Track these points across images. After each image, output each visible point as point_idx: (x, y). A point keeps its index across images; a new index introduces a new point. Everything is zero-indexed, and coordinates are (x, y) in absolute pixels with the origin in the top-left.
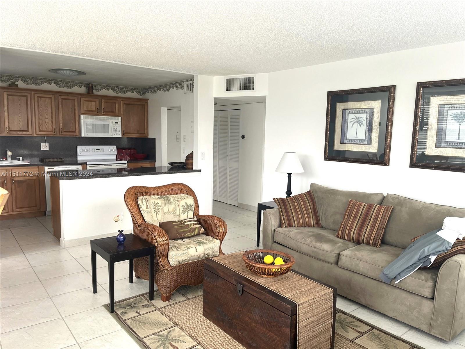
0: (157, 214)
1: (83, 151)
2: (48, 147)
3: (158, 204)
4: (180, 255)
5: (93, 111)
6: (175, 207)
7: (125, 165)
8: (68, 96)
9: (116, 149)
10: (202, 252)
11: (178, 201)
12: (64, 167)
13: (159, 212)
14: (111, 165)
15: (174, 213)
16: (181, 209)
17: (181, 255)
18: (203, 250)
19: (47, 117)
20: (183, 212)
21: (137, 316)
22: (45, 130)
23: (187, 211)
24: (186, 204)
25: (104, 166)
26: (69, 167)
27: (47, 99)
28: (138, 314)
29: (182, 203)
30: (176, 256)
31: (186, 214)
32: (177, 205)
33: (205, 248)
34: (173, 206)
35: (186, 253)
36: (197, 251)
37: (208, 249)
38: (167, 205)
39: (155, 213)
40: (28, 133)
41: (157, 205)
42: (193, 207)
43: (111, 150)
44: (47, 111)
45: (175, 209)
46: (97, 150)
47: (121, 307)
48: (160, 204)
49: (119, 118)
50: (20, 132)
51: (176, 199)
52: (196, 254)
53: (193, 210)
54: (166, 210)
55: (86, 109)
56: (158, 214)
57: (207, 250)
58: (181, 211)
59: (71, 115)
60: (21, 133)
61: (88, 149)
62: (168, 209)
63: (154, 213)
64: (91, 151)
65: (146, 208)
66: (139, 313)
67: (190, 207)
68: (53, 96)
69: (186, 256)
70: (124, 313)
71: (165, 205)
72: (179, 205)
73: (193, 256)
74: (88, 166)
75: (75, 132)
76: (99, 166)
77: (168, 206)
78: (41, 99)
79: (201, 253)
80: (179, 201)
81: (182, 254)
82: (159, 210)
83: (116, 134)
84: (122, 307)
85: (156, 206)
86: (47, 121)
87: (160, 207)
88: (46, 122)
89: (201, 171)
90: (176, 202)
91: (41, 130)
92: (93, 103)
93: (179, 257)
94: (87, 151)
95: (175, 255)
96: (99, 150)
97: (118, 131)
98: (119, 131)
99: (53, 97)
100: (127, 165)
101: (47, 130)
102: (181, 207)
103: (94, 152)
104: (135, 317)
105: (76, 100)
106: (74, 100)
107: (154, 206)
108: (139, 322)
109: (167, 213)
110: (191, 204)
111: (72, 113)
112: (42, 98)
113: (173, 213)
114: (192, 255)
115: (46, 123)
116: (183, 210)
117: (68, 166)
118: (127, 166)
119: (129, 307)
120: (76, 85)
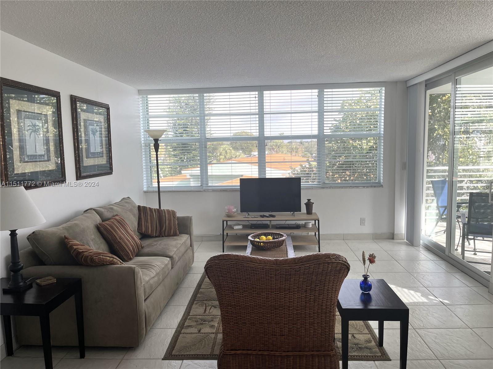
21: (356, 334)
28: (355, 335)
47: (370, 349)
66: (353, 336)
70: (369, 341)
84: (368, 349)
104: (358, 334)
108: (356, 328)
119: (361, 346)
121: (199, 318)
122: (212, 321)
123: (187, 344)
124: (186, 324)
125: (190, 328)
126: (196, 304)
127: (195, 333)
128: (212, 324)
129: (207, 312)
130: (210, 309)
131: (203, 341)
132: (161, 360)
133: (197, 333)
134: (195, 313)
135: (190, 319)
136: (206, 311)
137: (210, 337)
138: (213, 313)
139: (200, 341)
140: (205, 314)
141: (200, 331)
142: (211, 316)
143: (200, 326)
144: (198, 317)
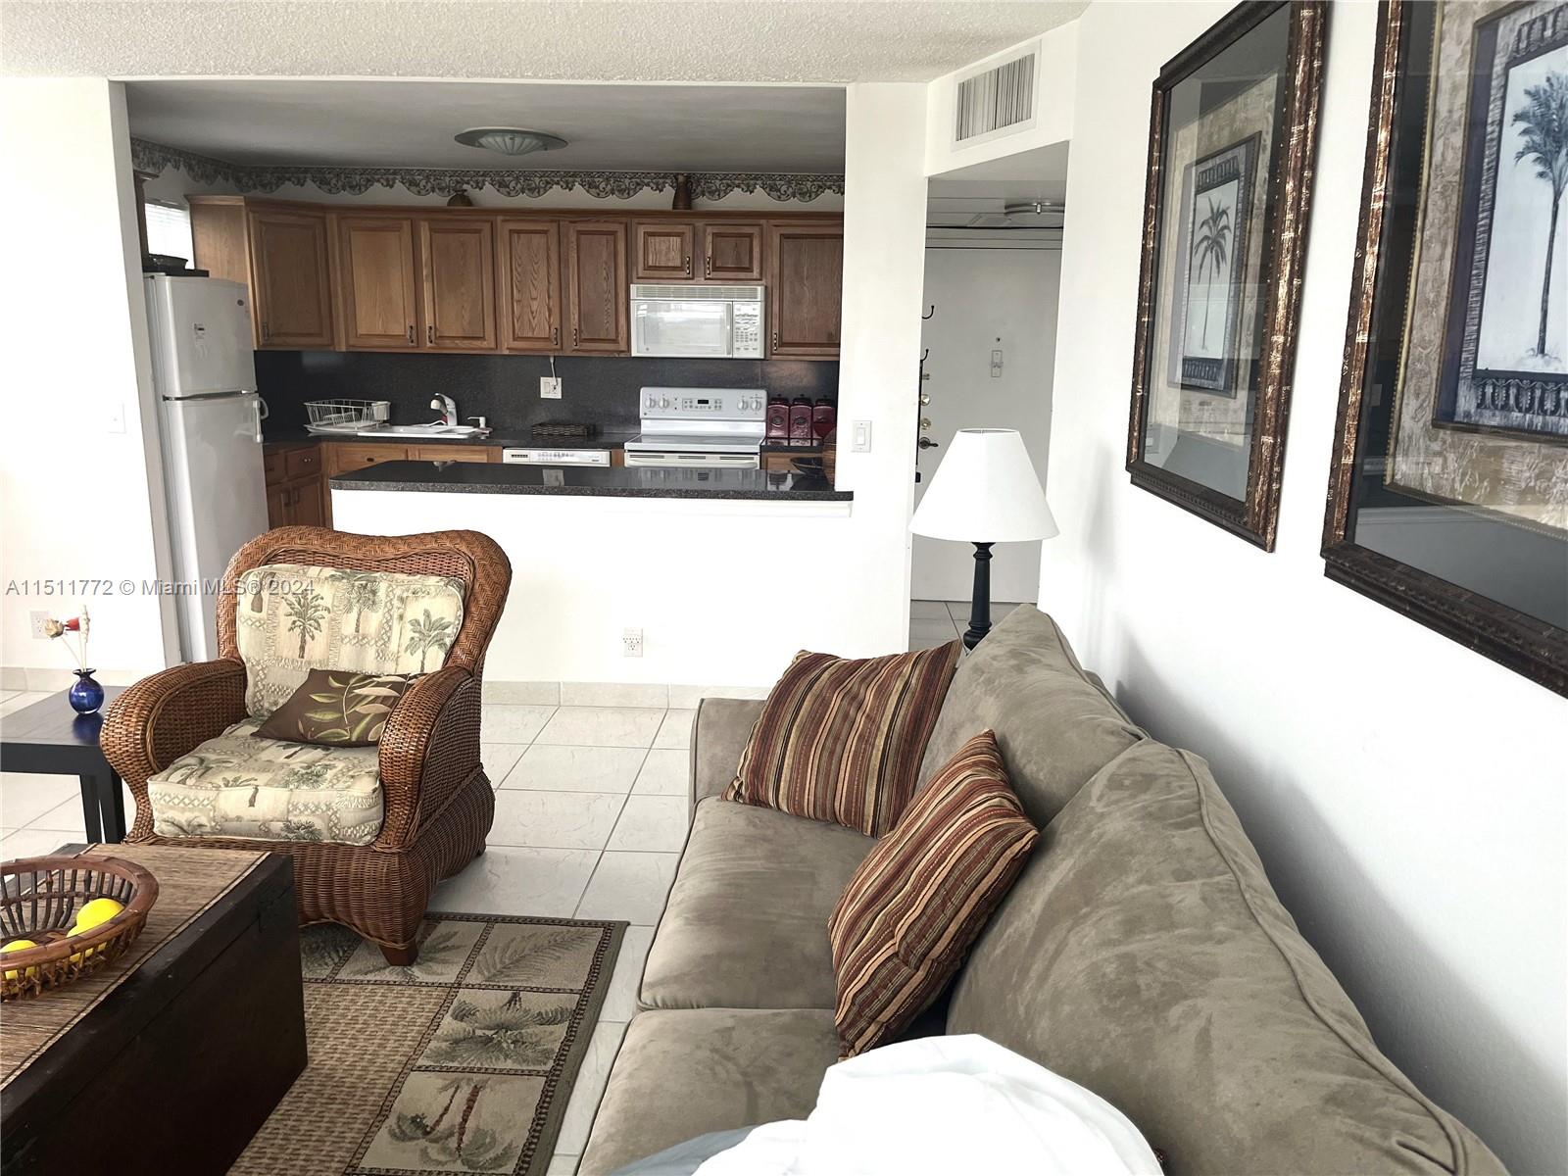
0: (307, 637)
1: (654, 403)
2: (559, 389)
3: (320, 601)
4: (176, 801)
5: (674, 268)
6: (387, 622)
7: (752, 458)
8: (598, 221)
9: (764, 401)
10: (277, 814)
11: (402, 600)
12: (557, 452)
13: (315, 631)
14: (704, 458)
15: (380, 643)
16: (409, 633)
17: (182, 805)
18: (282, 807)
19: (534, 294)
20: (412, 647)
22: (530, 335)
23: (422, 642)
24: (427, 614)
25: (680, 457)
26: (569, 453)
27: (538, 235)
29: (415, 611)
30: (162, 802)
31: (419, 654)
32: (396, 616)
33: (295, 800)
34: (381, 617)
35: (206, 802)
36: (252, 803)
37: (306, 807)
38: (355, 610)
39: (298, 631)
40: (485, 344)
41: (315, 603)
42: (447, 631)
43: (746, 406)
44: (536, 276)
45: (386, 628)
46: (700, 402)
48: (327, 602)
49: (756, 289)
50: (465, 342)
51: (398, 592)
52: (248, 813)
53: (445, 644)
54: (348, 627)
55: (650, 264)
56: (313, 638)
57: (301, 812)
58: (406, 641)
59: (605, 285)
60: (467, 343)
61: (672, 400)
62: (358, 626)
63: (291, 629)
64: (679, 407)
65: (250, 607)
67: (436, 632)
68: (555, 225)
69: (200, 810)
71: (349, 610)
72: (401, 617)
73: (232, 820)
74: (627, 455)
75: (615, 341)
76: (662, 457)
77: (359, 615)
78: (519, 237)
79: (271, 818)
80: (408, 602)
81: (187, 801)
82: (318, 622)
83: (742, 349)
85: (305, 607)
86: (535, 305)
87: (325, 613)
88: (534, 309)
89: (852, 499)
90: (396, 602)
91: (520, 335)
92: (675, 241)
93: (171, 808)
94: (667, 404)
95: (159, 797)
96: (706, 402)
97: (750, 337)
98: (753, 337)
99: (553, 228)
100: (757, 459)
101: (535, 335)
102: (409, 627)
103: (688, 408)
105: (619, 234)
106: (613, 233)
107: (297, 606)
109: (350, 640)
110: (442, 619)
111: (607, 279)
112: (522, 235)
113: (376, 642)
114: (229, 813)
115: (532, 313)
116: (412, 638)
117: (566, 452)
118: (758, 462)
120: (648, 185)
121: (507, 1056)
122: (456, 1042)
123: (561, 955)
124: (561, 1030)
125: (547, 1013)
126: (505, 1155)
127: (532, 990)
128: (463, 1023)
129: (465, 1092)
130: (446, 1109)
131: (507, 961)
132: (632, 923)
133: (525, 989)
134: (519, 1083)
135: (546, 1053)
136: (469, 1100)
137: (483, 974)
138: (440, 1083)
139: (518, 961)
140: (477, 1077)
141: (515, 998)
142: (456, 1064)
143: (508, 1016)
144: (509, 1065)
